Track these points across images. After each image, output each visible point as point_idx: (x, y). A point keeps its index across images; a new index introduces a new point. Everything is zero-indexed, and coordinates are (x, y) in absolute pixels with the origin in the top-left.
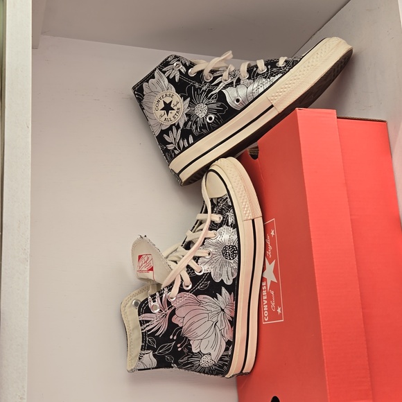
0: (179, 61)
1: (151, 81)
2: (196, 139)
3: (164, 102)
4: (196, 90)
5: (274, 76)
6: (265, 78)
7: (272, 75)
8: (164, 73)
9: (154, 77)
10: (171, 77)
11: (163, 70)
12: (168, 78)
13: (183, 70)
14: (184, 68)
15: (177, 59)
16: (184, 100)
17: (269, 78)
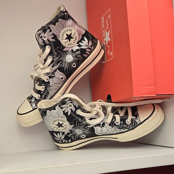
0: (72, 103)
1: (52, 111)
2: (72, 141)
3: (58, 123)
4: (79, 122)
5: (124, 129)
6: (119, 128)
7: (122, 128)
8: (62, 108)
9: (55, 109)
10: (66, 112)
11: (61, 106)
12: (64, 112)
13: (74, 109)
14: (74, 108)
15: (71, 101)
16: (70, 125)
17: (120, 129)
